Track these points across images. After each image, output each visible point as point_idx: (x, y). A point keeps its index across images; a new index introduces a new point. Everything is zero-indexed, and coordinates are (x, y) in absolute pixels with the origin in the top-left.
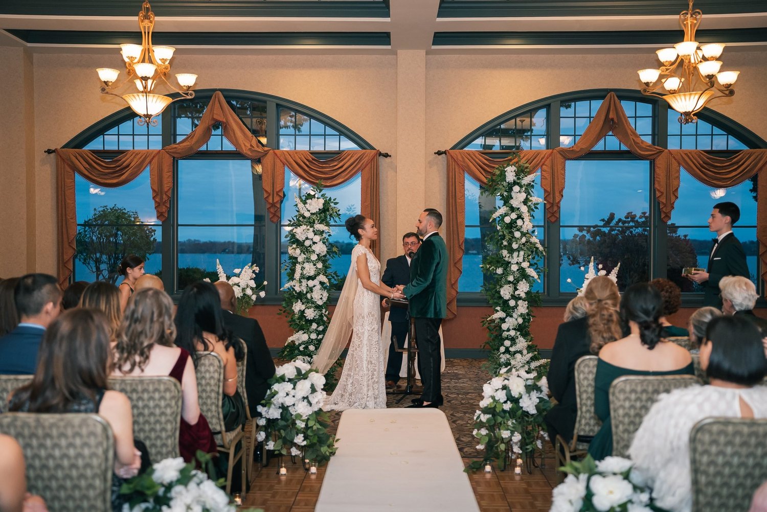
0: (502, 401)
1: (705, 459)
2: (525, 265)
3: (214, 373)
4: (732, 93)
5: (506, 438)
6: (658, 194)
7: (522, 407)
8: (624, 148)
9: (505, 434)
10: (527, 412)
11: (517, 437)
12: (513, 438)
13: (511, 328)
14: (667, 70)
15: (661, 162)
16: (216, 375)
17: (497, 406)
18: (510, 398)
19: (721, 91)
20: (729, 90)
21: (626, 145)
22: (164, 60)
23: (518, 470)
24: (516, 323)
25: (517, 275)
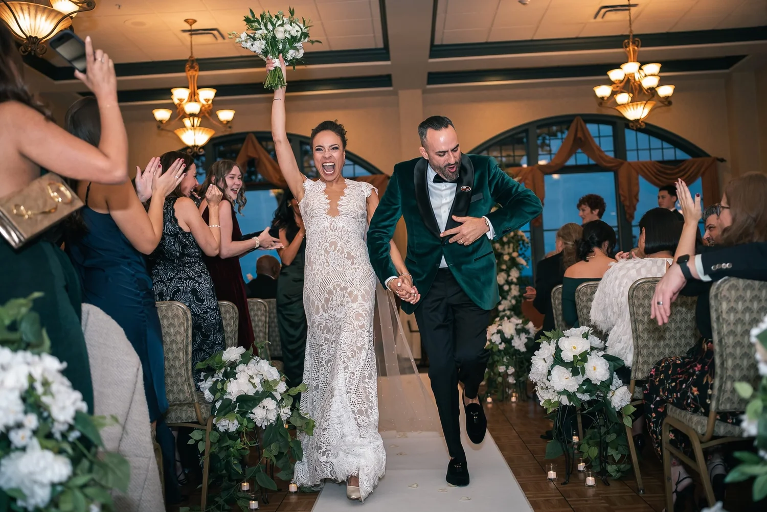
0: (497, 343)
1: (641, 311)
2: (515, 254)
3: (261, 316)
4: (670, 103)
5: (502, 372)
6: (622, 198)
7: (514, 347)
8: (592, 162)
9: (502, 369)
10: (519, 350)
11: (511, 370)
12: (508, 371)
13: (506, 309)
14: (617, 87)
15: (623, 172)
16: (263, 318)
17: (494, 347)
18: (504, 339)
19: (662, 102)
20: (667, 101)
21: (593, 159)
22: (207, 100)
23: (514, 399)
24: (510, 304)
25: (509, 263)
